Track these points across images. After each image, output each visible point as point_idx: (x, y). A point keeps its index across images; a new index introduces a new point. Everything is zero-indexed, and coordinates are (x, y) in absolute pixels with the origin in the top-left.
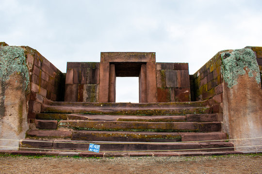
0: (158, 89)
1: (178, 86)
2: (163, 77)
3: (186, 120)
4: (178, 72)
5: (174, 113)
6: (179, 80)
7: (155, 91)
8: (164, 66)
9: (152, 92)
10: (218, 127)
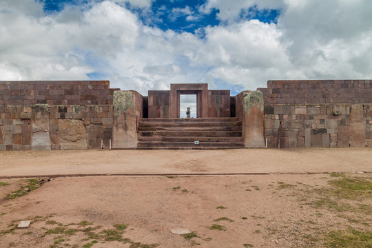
0: (209, 108)
1: (222, 106)
2: (212, 100)
3: (223, 130)
4: (223, 97)
5: (217, 125)
6: (223, 102)
7: (206, 110)
8: (213, 92)
9: (205, 111)
10: (240, 134)
